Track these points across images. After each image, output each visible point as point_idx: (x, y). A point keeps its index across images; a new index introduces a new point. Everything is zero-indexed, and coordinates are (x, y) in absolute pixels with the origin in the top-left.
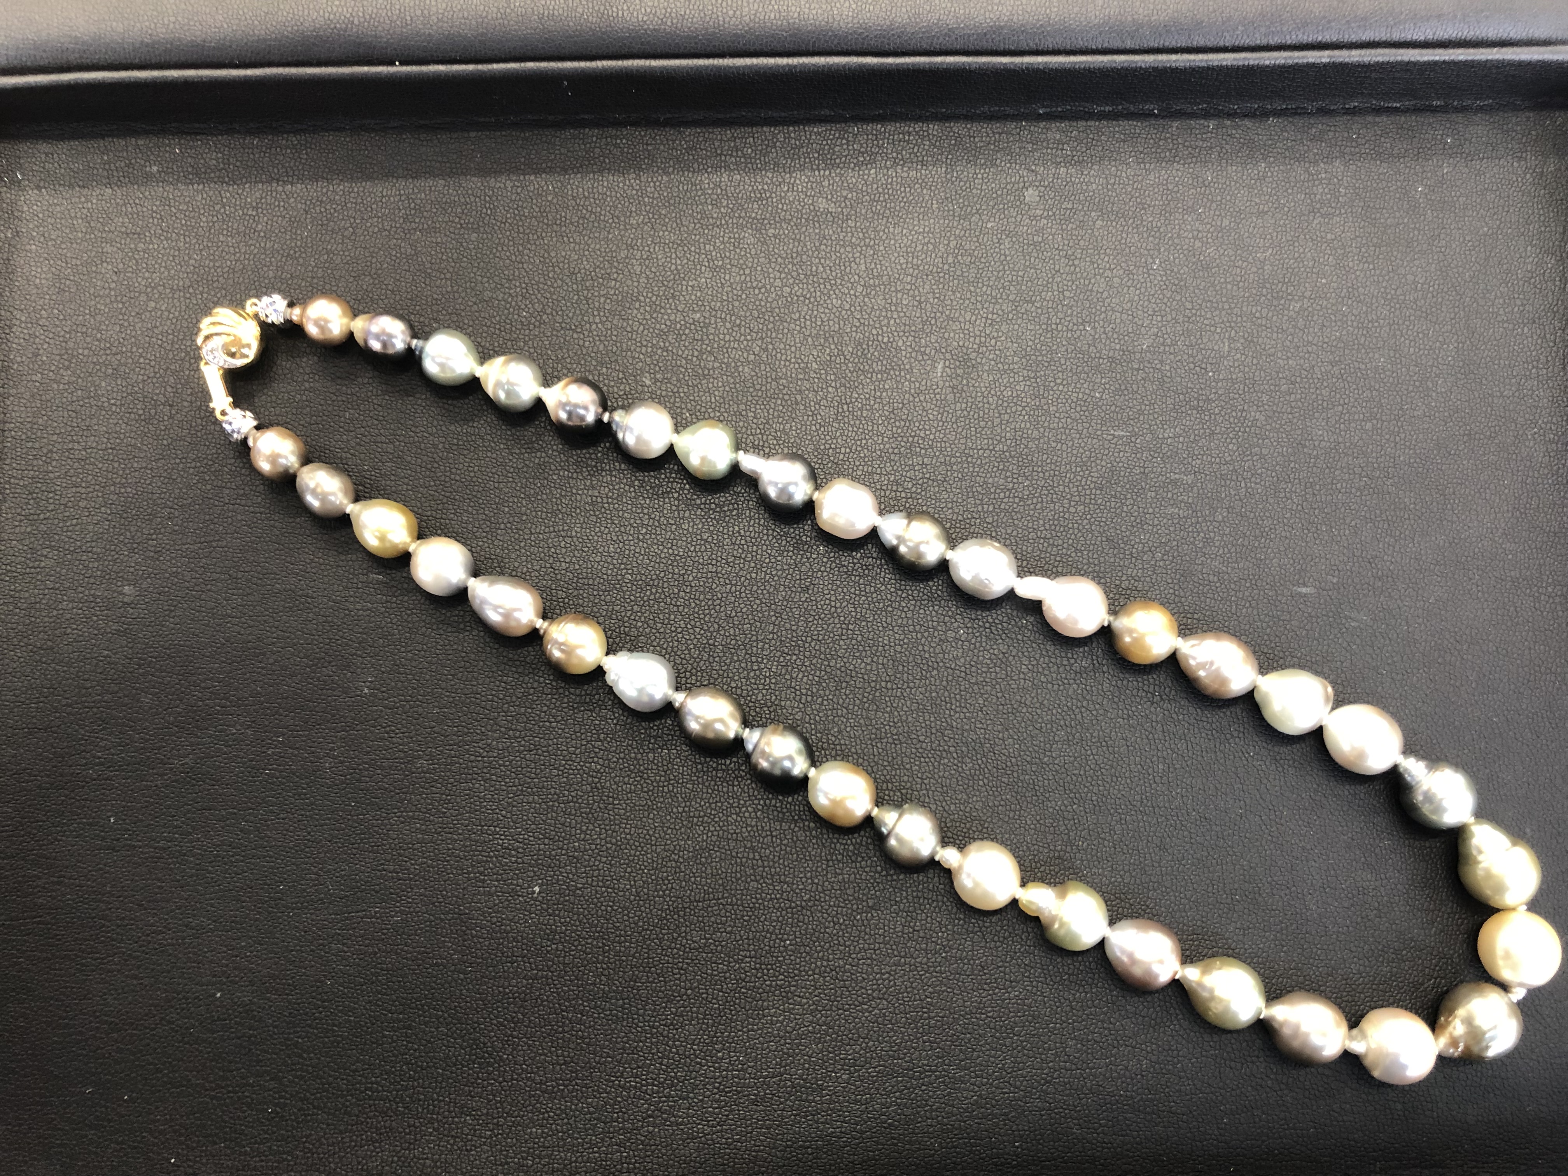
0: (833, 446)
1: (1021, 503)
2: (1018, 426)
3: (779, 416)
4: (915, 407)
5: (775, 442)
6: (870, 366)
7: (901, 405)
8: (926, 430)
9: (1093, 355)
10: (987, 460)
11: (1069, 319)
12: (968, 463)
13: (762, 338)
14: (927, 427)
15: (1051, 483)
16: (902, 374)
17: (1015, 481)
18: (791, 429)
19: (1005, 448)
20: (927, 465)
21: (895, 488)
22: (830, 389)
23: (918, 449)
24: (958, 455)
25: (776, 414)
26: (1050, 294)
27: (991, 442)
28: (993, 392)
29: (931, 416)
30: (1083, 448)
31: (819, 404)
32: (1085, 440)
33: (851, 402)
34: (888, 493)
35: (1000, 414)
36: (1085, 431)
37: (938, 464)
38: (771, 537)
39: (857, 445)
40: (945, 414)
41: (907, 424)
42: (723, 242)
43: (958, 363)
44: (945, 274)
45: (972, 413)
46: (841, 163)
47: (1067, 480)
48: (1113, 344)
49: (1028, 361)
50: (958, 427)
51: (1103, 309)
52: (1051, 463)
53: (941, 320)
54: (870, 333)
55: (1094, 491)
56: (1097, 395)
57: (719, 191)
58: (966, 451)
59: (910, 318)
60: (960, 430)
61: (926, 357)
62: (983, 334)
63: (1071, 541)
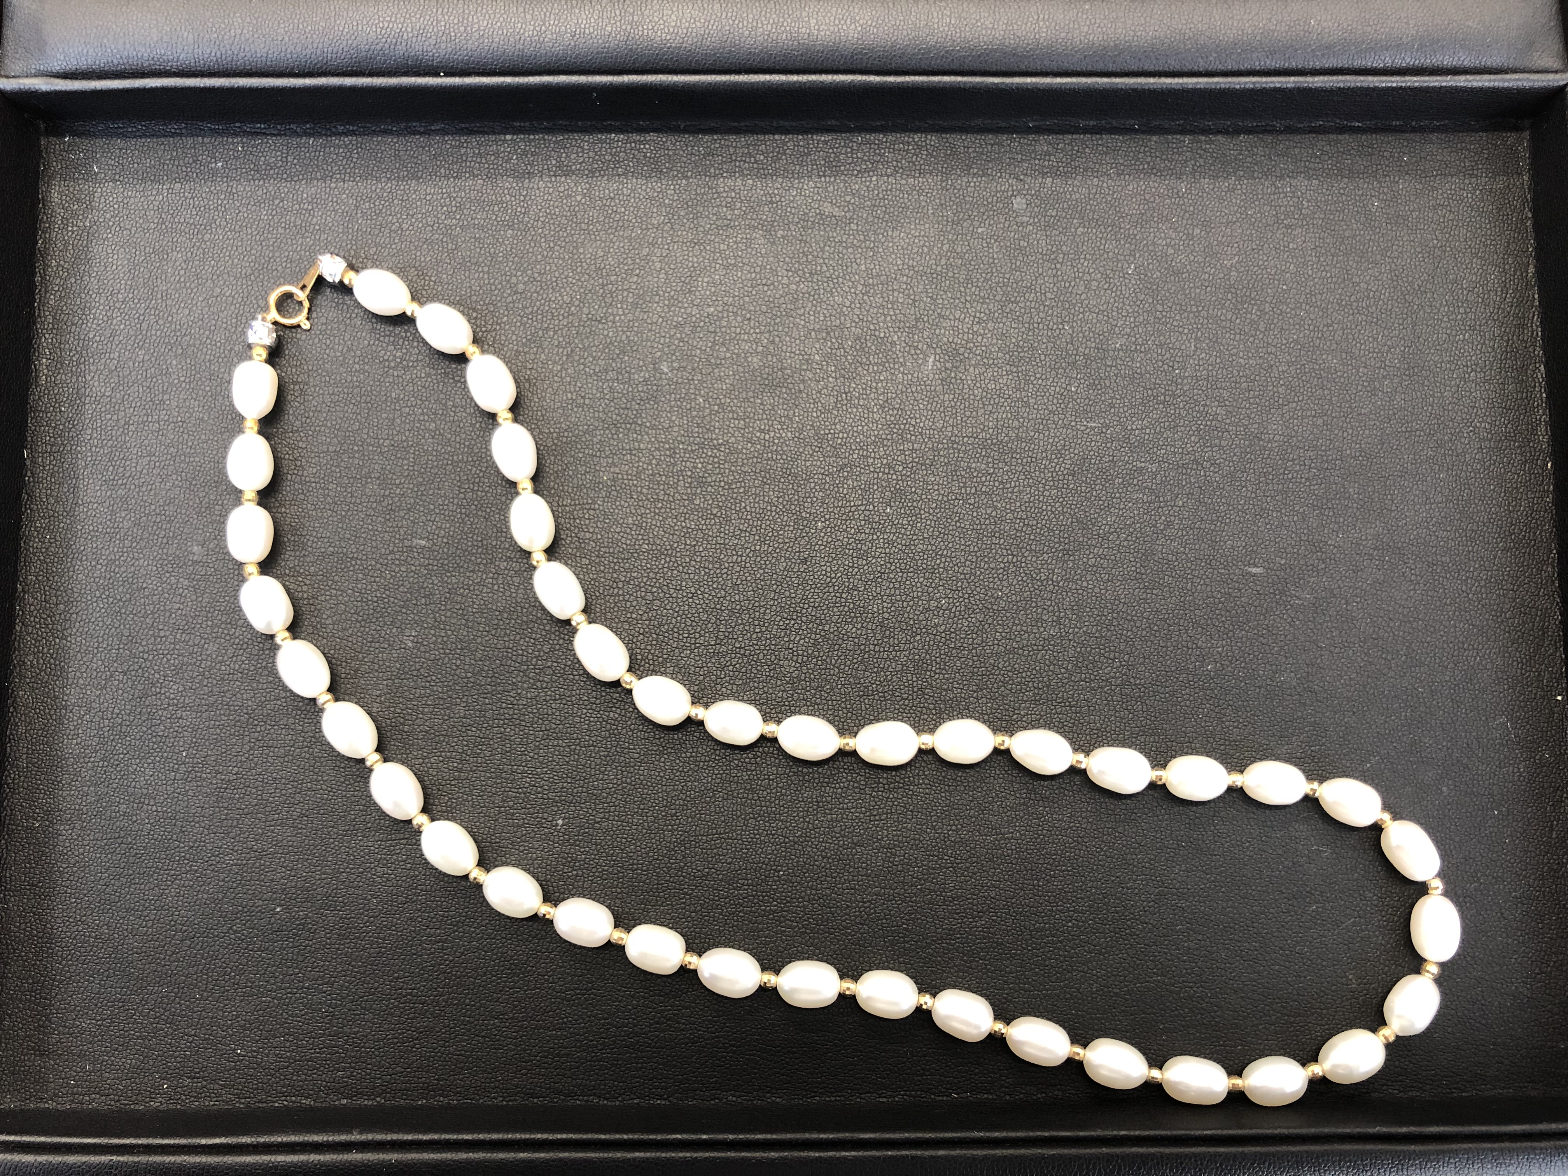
0: (832, 431)
1: (1001, 486)
2: (1000, 416)
3: (783, 404)
4: (907, 397)
5: (779, 427)
6: (868, 359)
7: (894, 395)
8: (916, 418)
9: (1070, 352)
10: (971, 447)
11: (1049, 318)
12: (954, 449)
13: (769, 331)
14: (918, 416)
15: (1028, 469)
16: (897, 367)
17: (996, 466)
18: (794, 415)
19: (988, 436)
20: (916, 450)
21: (887, 471)
22: (830, 379)
23: (909, 436)
24: (945, 441)
25: (781, 401)
26: (1033, 295)
27: (975, 430)
28: (978, 385)
29: (921, 406)
30: (1058, 437)
31: (820, 393)
32: (1061, 430)
33: (849, 392)
34: (881, 474)
35: (984, 405)
36: (1060, 422)
37: (927, 449)
38: (774, 513)
39: (854, 431)
40: (935, 404)
41: (900, 413)
42: (735, 242)
43: (947, 358)
44: (938, 275)
45: (958, 404)
46: (845, 170)
47: (1043, 467)
48: (1089, 343)
49: (1011, 356)
50: (946, 416)
51: (1081, 310)
52: (1029, 450)
53: (933, 317)
54: (869, 328)
55: (1066, 477)
56: (1073, 389)
57: (733, 194)
58: (953, 439)
59: (904, 315)
60: (947, 418)
61: (918, 352)
62: (971, 331)
63: (1044, 522)
